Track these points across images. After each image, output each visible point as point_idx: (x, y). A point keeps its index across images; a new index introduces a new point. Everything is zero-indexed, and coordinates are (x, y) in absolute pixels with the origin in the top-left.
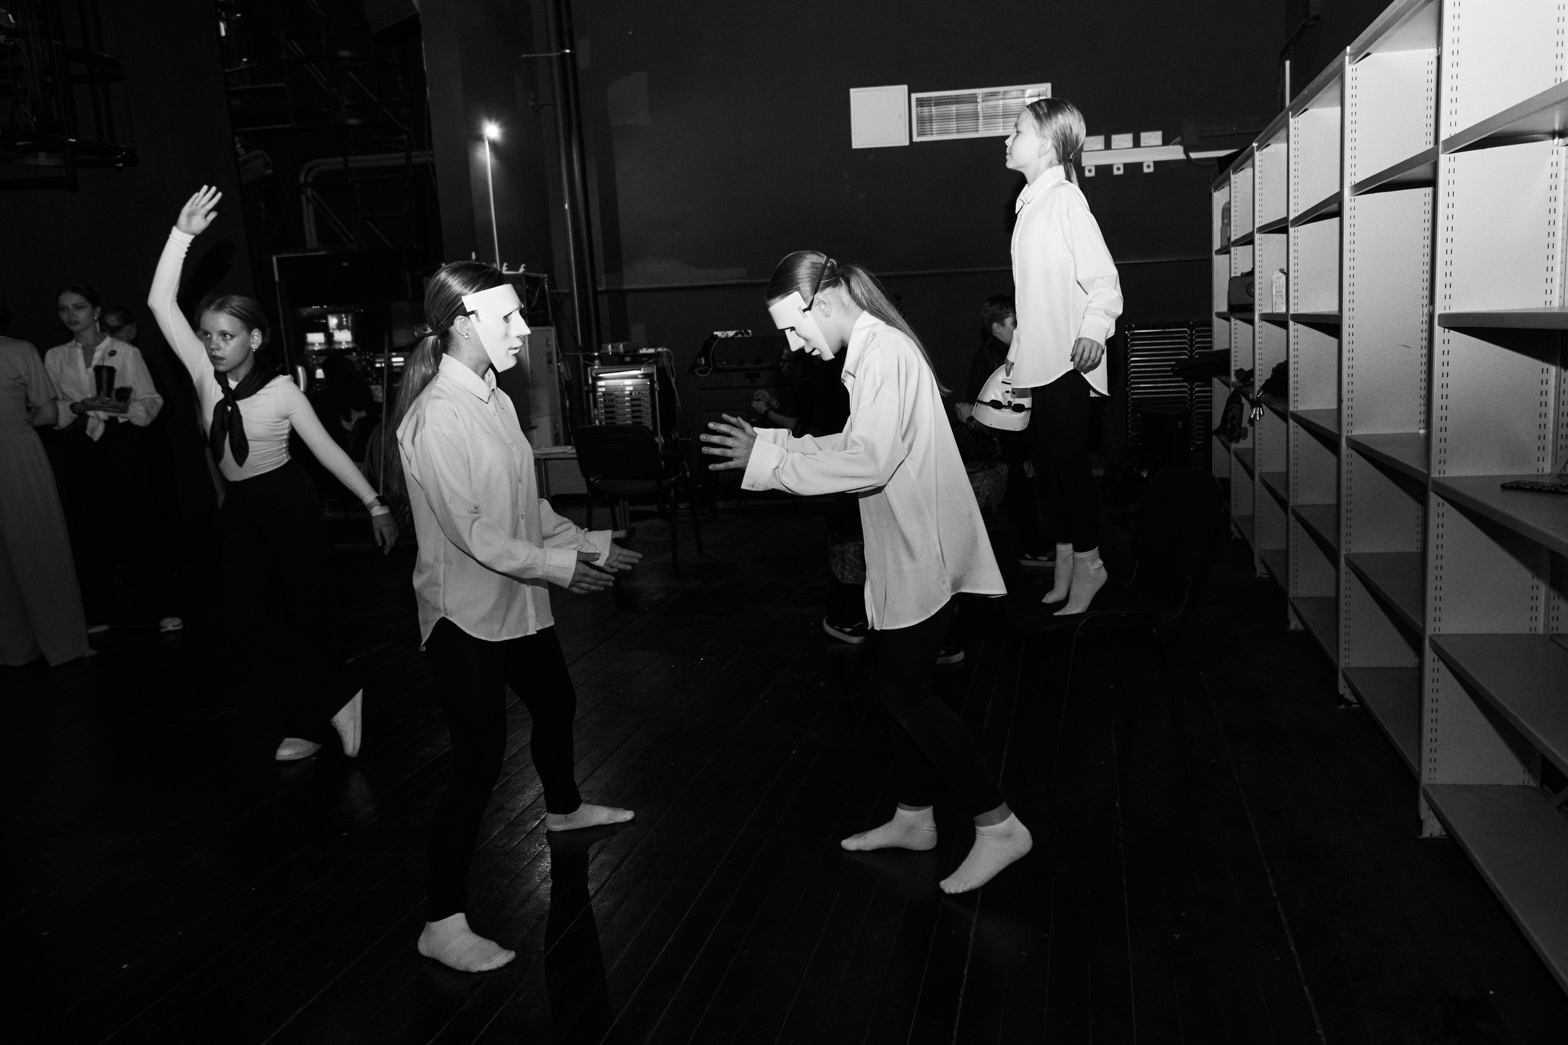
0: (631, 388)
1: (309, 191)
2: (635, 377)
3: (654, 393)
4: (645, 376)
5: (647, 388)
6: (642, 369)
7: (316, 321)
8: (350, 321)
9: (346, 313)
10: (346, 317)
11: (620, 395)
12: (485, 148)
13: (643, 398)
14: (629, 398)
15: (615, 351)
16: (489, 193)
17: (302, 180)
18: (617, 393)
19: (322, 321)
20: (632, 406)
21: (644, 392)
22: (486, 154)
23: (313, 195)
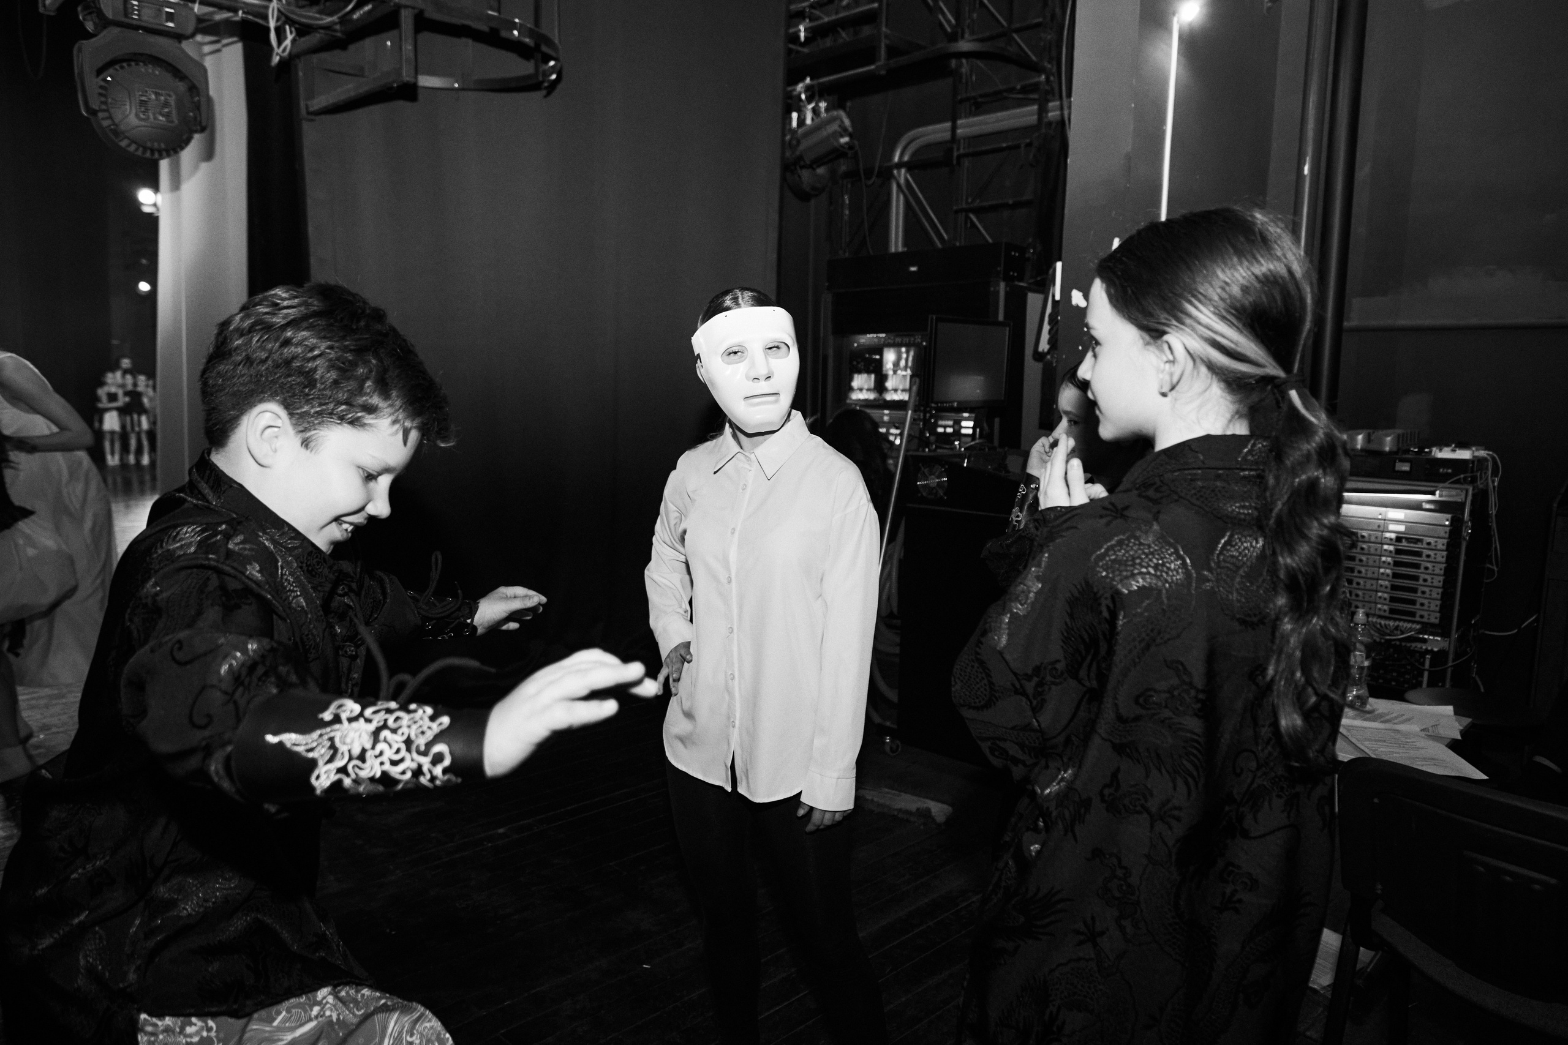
0: (1401, 528)
1: (902, 175)
2: (1417, 506)
3: (1459, 546)
4: (1441, 507)
5: (1442, 532)
6: (1437, 493)
7: (867, 356)
8: (910, 359)
9: (908, 346)
10: (907, 352)
11: (1373, 539)
12: (1170, 46)
13: (1426, 552)
14: (1392, 548)
15: (1373, 447)
16: (1164, 132)
17: (896, 159)
18: (1365, 533)
19: (874, 357)
20: (1397, 564)
21: (1431, 540)
22: (1169, 56)
23: (907, 180)
